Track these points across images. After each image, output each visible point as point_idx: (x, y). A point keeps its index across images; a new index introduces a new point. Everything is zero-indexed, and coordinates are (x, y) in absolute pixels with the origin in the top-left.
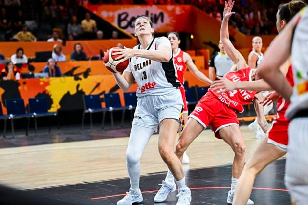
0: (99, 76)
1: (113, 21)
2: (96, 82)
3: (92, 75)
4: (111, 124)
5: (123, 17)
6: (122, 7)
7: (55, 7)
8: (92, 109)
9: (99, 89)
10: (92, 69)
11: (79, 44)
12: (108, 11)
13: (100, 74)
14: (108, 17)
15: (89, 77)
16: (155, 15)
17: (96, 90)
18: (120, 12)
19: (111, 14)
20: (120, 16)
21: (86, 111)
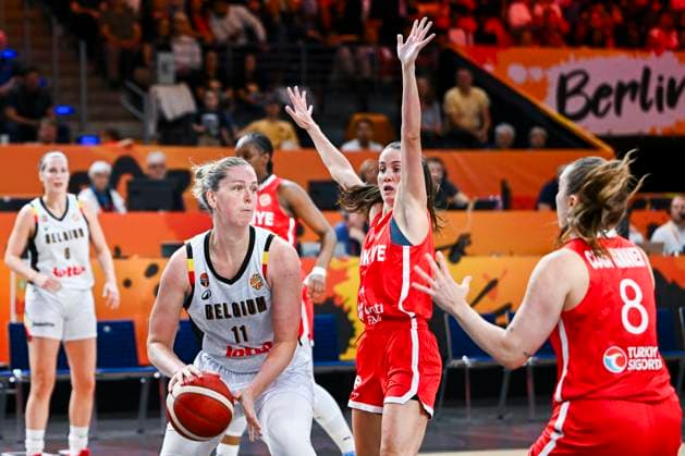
0: (494, 258)
1: (543, 95)
2: (485, 276)
3: (473, 255)
4: (526, 403)
5: (572, 84)
6: (572, 54)
7: (371, 50)
8: (469, 356)
9: (493, 298)
10: (473, 238)
11: (436, 160)
12: (528, 64)
13: (498, 255)
14: (528, 84)
15: (464, 261)
16: (672, 82)
17: (486, 299)
18: (566, 68)
19: (537, 74)
20: (563, 80)
21: (455, 363)
